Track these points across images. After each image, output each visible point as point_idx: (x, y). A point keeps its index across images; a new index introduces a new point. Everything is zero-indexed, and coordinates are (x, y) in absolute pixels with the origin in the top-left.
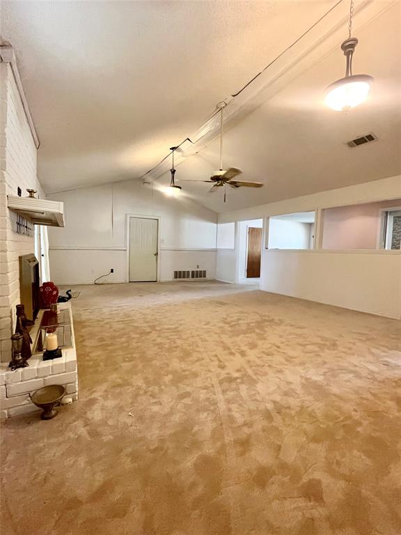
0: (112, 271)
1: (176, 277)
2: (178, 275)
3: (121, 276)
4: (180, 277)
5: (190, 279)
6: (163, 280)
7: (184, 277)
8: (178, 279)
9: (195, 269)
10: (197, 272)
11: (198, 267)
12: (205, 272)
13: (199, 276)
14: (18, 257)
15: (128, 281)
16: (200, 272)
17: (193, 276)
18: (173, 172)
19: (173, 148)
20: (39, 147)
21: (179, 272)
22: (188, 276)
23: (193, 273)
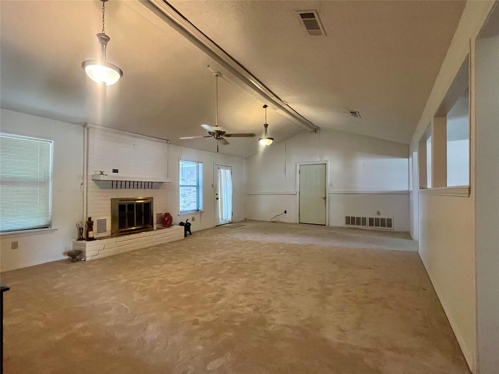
0: (285, 212)
1: (348, 223)
2: (350, 220)
3: (292, 217)
4: (353, 223)
5: (367, 227)
6: (332, 224)
7: (358, 224)
8: (351, 226)
9: (375, 216)
10: (378, 219)
11: (379, 213)
12: (390, 221)
13: (382, 224)
14: (110, 198)
15: (298, 222)
16: (383, 220)
17: (371, 224)
18: (266, 126)
19: (265, 106)
20: (168, 142)
21: (353, 218)
22: (364, 224)
23: (371, 220)
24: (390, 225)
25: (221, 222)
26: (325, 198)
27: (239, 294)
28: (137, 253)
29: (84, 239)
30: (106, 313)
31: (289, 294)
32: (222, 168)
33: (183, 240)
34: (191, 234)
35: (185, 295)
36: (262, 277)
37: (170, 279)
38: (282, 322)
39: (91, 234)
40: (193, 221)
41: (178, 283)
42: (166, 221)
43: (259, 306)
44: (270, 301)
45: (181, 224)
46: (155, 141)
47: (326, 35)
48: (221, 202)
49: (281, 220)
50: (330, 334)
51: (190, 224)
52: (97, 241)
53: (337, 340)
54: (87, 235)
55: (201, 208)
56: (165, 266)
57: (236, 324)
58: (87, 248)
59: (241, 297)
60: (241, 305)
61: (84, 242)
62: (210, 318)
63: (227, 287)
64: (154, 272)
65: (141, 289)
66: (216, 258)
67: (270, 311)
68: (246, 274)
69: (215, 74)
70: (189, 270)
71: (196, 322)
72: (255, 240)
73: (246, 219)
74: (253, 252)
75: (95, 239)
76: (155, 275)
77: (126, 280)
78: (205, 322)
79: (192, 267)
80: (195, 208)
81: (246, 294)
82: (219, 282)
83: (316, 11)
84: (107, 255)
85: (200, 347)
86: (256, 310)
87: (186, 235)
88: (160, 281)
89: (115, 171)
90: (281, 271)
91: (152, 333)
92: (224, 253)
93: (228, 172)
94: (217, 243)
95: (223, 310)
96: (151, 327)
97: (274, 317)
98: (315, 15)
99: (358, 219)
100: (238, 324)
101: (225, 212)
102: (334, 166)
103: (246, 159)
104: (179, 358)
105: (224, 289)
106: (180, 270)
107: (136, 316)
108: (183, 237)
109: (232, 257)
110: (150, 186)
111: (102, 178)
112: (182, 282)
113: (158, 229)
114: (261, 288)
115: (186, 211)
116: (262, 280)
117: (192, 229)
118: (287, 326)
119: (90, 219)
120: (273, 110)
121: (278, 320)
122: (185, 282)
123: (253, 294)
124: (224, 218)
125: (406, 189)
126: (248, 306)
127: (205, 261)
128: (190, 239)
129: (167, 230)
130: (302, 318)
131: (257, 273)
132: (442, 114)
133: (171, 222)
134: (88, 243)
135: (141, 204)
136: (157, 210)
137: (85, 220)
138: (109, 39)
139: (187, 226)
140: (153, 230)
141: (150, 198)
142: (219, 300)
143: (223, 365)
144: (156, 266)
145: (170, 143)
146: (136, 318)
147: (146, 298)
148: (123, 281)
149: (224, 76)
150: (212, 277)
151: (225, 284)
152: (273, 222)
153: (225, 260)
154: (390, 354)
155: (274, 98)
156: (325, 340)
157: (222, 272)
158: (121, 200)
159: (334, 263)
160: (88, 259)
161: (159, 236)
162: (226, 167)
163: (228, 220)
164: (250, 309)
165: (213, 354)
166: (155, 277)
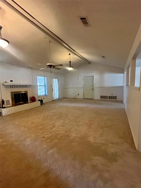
0: (79, 94)
1: (101, 98)
2: (102, 97)
3: (81, 96)
4: (103, 98)
5: (108, 99)
6: (95, 99)
7: (105, 98)
8: (102, 99)
9: (111, 95)
10: (112, 96)
11: (112, 94)
12: (116, 97)
13: (113, 98)
14: (10, 92)
15: (83, 98)
16: (114, 97)
17: (109, 98)
18: (70, 62)
19: (70, 54)
20: (32, 69)
21: (103, 96)
22: (107, 98)
23: (109, 97)
24: (116, 98)
25: (55, 99)
26: (93, 89)
27: (60, 126)
28: (23, 112)
29: (1, 108)
30: (11, 135)
31: (78, 126)
32: (54, 78)
33: (40, 106)
34: (43, 104)
35: (40, 127)
36: (69, 120)
37: (35, 122)
38: (75, 136)
39: (4, 106)
40: (44, 99)
41: (38, 123)
42: (33, 99)
43: (67, 130)
44: (71, 128)
45: (39, 100)
46: (27, 68)
47: (91, 26)
48: (54, 91)
49: (77, 97)
50: (91, 139)
51: (42, 100)
52: (7, 108)
53: (93, 141)
54: (2, 106)
55: (47, 94)
56: (33, 117)
57: (58, 137)
58: (3, 111)
59: (61, 127)
60: (61, 130)
61: (1, 109)
62: (49, 135)
63: (56, 124)
64: (29, 119)
65: (24, 126)
66: (52, 113)
67: (71, 132)
68: (63, 119)
69: (49, 41)
70: (42, 118)
71: (44, 137)
72: (67, 105)
73: (64, 97)
74: (66, 110)
75: (6, 108)
76: (29, 120)
77: (18, 123)
78: (47, 137)
79: (43, 117)
80: (44, 94)
81: (63, 126)
82: (53, 122)
83: (86, 17)
84: (11, 113)
85: (45, 146)
86: (66, 132)
87: (41, 105)
88: (31, 122)
89: (11, 81)
90: (76, 117)
91: (28, 142)
92: (55, 111)
93: (57, 80)
94: (53, 107)
95: (54, 132)
96: (28, 140)
97: (72, 134)
98: (86, 18)
99: (105, 96)
100: (59, 137)
101: (56, 95)
102: (96, 77)
103: (63, 74)
104: (38, 150)
105: (55, 124)
106: (39, 118)
107: (22, 136)
108: (40, 105)
109: (58, 112)
110: (26, 87)
111: (6, 84)
112: (39, 123)
113: (30, 103)
114: (68, 124)
115: (41, 96)
116: (69, 121)
117: (44, 102)
118: (76, 137)
119: (3, 100)
120: (73, 56)
121: (73, 135)
122: (41, 122)
123: (65, 126)
124: (56, 97)
125: (122, 85)
126: (63, 130)
127: (48, 114)
128: (43, 106)
129: (34, 103)
130: (82, 134)
131: (67, 118)
132: (134, 58)
133: (35, 100)
134: (3, 109)
135: (23, 93)
136: (29, 96)
137: (1, 100)
138: (2, 28)
139: (41, 101)
140: (28, 103)
141: (26, 91)
142: (53, 129)
143: (53, 152)
144: (30, 117)
145: (33, 69)
146: (22, 137)
147: (26, 129)
148: (17, 123)
149: (52, 42)
150: (50, 120)
151: (55, 123)
152: (74, 98)
153: (56, 114)
154: (111, 145)
155: (73, 51)
156: (89, 141)
157: (54, 118)
158: (15, 92)
159: (95, 113)
160: (3, 115)
161: (31, 105)
162: (56, 78)
163: (57, 98)
164: (64, 132)
165: (50, 148)
166: (29, 121)
